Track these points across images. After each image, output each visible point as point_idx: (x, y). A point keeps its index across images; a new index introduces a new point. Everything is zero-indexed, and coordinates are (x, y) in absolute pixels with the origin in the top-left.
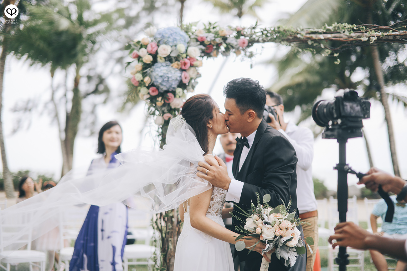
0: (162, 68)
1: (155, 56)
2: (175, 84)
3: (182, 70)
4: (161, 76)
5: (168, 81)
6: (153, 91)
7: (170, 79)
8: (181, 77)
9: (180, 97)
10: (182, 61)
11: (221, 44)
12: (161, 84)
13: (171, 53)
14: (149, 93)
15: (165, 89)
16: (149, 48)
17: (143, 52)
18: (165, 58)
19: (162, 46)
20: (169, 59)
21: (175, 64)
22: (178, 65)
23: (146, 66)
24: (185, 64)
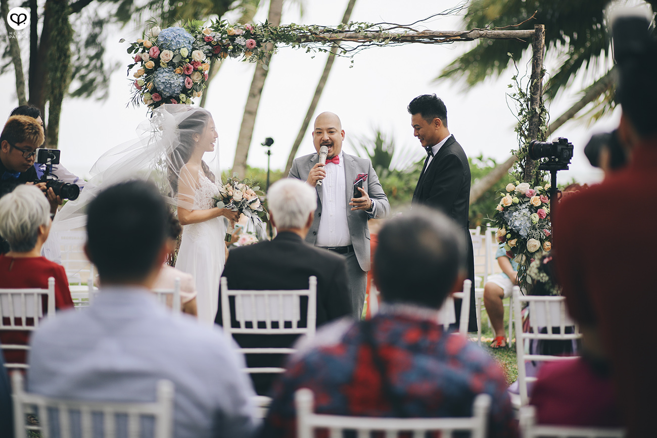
0: (165, 74)
1: (157, 61)
2: (177, 90)
3: (184, 75)
4: (163, 83)
5: (171, 87)
6: (156, 98)
7: (172, 86)
8: (184, 82)
9: (183, 102)
10: (185, 66)
11: (229, 45)
12: (163, 90)
13: (173, 58)
14: (152, 99)
15: (168, 95)
16: (151, 53)
17: (145, 57)
18: (168, 63)
19: (165, 51)
20: (171, 64)
21: (178, 70)
22: (181, 70)
23: (149, 72)
24: (188, 69)
